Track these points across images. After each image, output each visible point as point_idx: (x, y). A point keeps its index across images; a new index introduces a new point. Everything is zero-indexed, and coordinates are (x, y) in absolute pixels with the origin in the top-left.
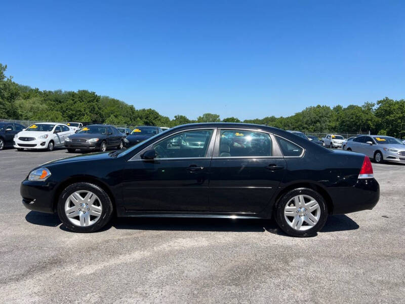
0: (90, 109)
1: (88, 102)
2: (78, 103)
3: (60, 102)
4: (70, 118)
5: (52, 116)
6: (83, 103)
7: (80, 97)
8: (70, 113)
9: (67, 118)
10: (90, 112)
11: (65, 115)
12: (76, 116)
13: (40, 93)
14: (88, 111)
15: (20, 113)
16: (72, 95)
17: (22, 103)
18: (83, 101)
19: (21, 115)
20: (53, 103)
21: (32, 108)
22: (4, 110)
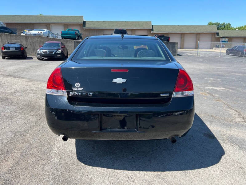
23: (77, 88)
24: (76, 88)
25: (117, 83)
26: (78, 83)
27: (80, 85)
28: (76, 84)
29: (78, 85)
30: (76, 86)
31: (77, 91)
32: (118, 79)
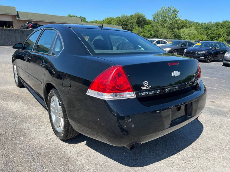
0: (227, 33)
1: (227, 28)
2: (220, 30)
3: (209, 29)
4: (212, 39)
5: (200, 38)
6: (223, 29)
7: (222, 25)
8: (212, 36)
9: (210, 39)
10: (226, 35)
11: (209, 37)
12: (216, 38)
13: (199, 24)
14: (225, 34)
15: (181, 36)
16: (217, 24)
17: (184, 31)
18: (223, 28)
19: (182, 37)
20: (203, 30)
21: (189, 33)
22: (174, 35)
23: (146, 87)
24: (144, 87)
25: (176, 76)
26: (146, 81)
27: (148, 83)
28: (144, 83)
29: (146, 83)
30: (144, 85)
31: (146, 90)
32: (175, 72)
